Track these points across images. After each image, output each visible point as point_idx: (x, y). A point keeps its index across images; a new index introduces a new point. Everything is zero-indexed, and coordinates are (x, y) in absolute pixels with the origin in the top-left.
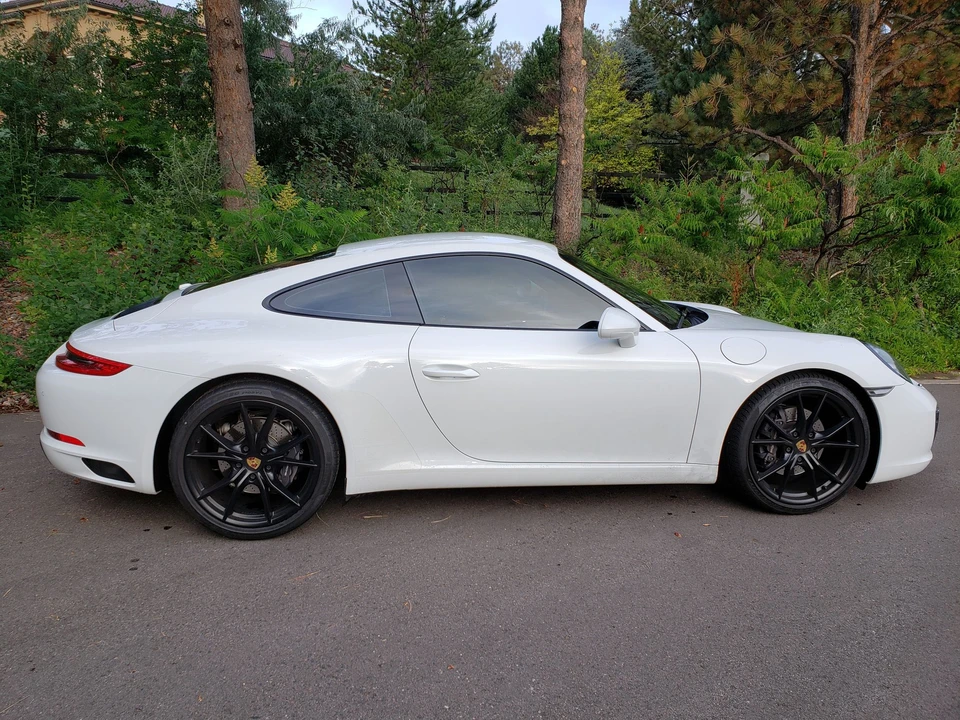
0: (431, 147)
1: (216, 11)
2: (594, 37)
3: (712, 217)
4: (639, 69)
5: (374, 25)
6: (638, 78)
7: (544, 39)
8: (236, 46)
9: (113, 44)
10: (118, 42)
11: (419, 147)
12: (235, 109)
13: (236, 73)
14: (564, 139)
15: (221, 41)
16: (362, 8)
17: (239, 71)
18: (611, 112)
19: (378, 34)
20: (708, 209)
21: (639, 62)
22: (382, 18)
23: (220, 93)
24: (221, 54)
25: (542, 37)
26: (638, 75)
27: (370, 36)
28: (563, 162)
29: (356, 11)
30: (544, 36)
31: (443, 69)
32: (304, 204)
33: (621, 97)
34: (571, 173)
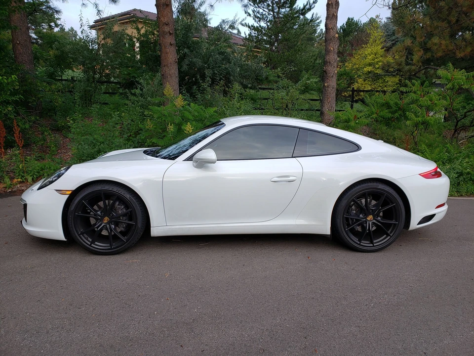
0: (267, 78)
1: (162, 19)
2: (377, 22)
3: (396, 112)
4: (394, 38)
5: (254, 21)
6: (393, 42)
7: (346, 24)
8: (170, 34)
9: (128, 35)
10: (130, 34)
11: (261, 79)
12: (169, 62)
13: (170, 46)
14: (326, 73)
15: (164, 32)
16: (249, 13)
17: (171, 45)
18: (376, 60)
19: (256, 25)
20: (393, 107)
21: (394, 34)
22: (258, 17)
23: (163, 55)
24: (163, 37)
25: (345, 23)
26: (393, 40)
27: (252, 26)
28: (326, 84)
29: (246, 15)
30: (347, 22)
31: (286, 40)
32: (189, 105)
33: (381, 52)
34: (329, 90)
